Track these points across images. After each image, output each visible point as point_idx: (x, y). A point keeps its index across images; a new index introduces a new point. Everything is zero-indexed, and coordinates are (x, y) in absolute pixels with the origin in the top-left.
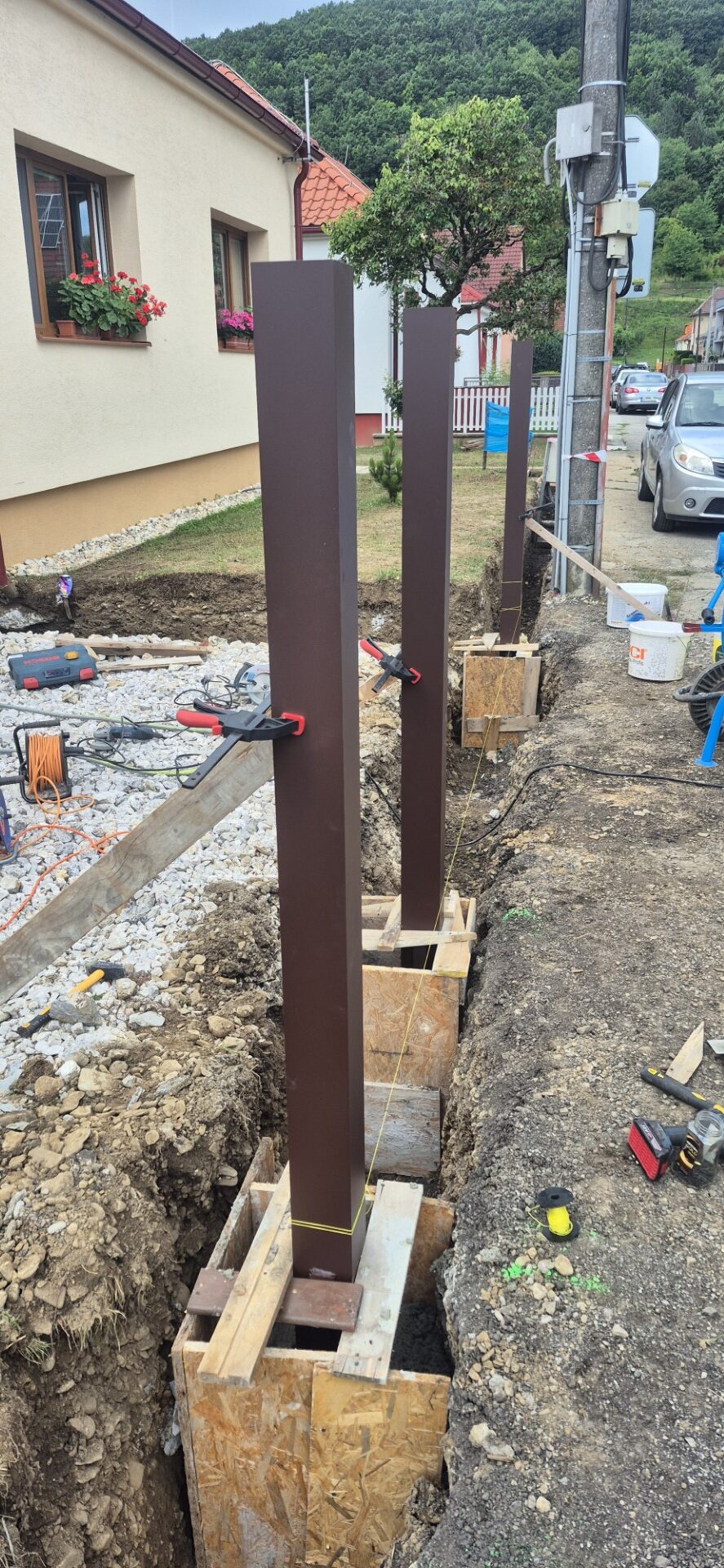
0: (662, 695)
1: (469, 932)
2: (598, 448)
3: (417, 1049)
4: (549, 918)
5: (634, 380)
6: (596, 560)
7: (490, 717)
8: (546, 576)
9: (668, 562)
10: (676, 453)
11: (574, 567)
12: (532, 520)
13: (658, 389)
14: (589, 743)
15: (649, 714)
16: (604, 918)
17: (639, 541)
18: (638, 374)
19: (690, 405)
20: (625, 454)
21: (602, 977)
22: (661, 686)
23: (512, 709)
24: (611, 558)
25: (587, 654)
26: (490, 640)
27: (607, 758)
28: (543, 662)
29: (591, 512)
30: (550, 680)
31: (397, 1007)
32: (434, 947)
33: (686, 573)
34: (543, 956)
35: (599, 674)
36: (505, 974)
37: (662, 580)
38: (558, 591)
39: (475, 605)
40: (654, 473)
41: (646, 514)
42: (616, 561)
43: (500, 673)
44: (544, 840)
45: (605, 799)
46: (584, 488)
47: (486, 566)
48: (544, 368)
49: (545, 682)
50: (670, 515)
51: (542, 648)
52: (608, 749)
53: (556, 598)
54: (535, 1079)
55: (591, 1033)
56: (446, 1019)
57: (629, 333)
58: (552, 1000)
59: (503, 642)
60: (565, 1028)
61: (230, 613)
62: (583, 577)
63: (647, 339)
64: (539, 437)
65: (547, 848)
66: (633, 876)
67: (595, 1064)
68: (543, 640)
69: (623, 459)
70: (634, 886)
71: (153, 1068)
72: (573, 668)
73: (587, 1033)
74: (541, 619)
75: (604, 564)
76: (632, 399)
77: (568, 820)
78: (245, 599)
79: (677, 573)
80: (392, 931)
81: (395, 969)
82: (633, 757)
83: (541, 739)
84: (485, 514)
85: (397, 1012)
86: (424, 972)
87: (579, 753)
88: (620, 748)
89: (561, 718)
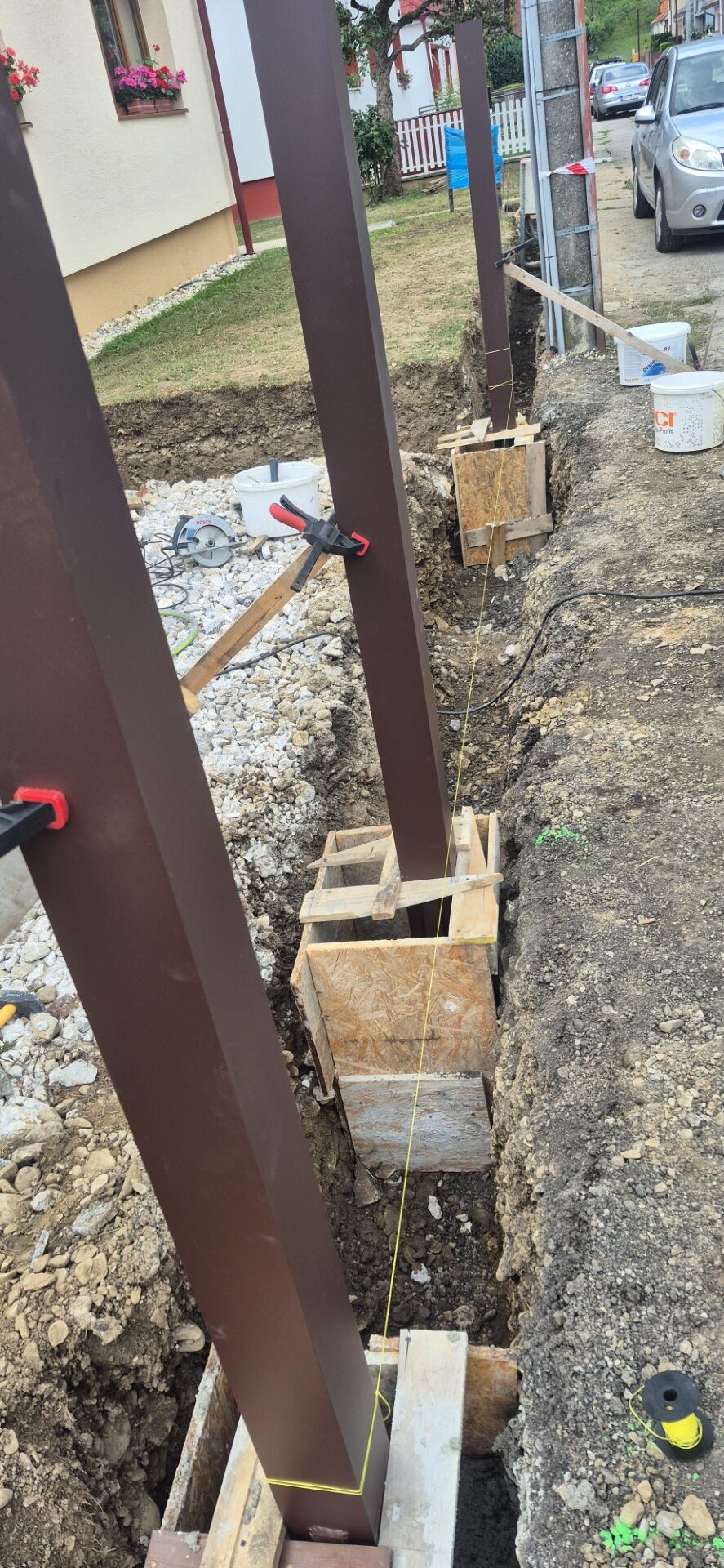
0: (702, 471)
1: (490, 873)
2: (583, 157)
3: (445, 1031)
4: (597, 836)
5: (610, 77)
6: (597, 306)
7: (493, 525)
8: (538, 332)
9: (682, 290)
10: (676, 151)
11: (571, 317)
12: (512, 265)
13: (638, 82)
14: (619, 555)
15: (688, 500)
16: (673, 827)
17: (644, 269)
18: (614, 68)
19: (683, 89)
20: (612, 166)
21: (684, 928)
22: (699, 458)
23: (518, 511)
24: (613, 297)
25: (601, 428)
26: (480, 429)
27: (644, 574)
28: (548, 446)
29: (584, 242)
30: (559, 469)
31: (410, 987)
32: (448, 900)
33: (707, 300)
34: (596, 900)
35: (620, 454)
36: (546, 935)
37: (679, 315)
38: (555, 350)
39: (457, 386)
40: (651, 182)
41: (647, 233)
42: (621, 299)
43: (498, 468)
44: (577, 711)
45: (651, 634)
46: (571, 212)
47: (466, 334)
48: (507, 82)
49: (553, 472)
50: (676, 230)
51: (544, 428)
52: (643, 559)
53: (554, 360)
54: (610, 1121)
55: (680, 1030)
56: (477, 993)
57: (599, 23)
58: (618, 976)
59: (496, 429)
60: (641, 1024)
61: (169, 446)
62: (584, 328)
63: (619, 28)
64: (511, 162)
65: (582, 723)
66: (702, 751)
67: (694, 1092)
68: (545, 417)
69: (610, 172)
70: (707, 768)
71: (76, 1170)
72: (585, 450)
73: (674, 1030)
74: (540, 390)
75: (607, 306)
76: (611, 99)
77: (605, 675)
78: (183, 426)
79: (695, 302)
80: (390, 887)
81: (400, 942)
82: (677, 567)
83: (557, 558)
84: (457, 266)
85: (413, 992)
86: (438, 941)
87: (608, 573)
88: (658, 555)
89: (579, 525)
